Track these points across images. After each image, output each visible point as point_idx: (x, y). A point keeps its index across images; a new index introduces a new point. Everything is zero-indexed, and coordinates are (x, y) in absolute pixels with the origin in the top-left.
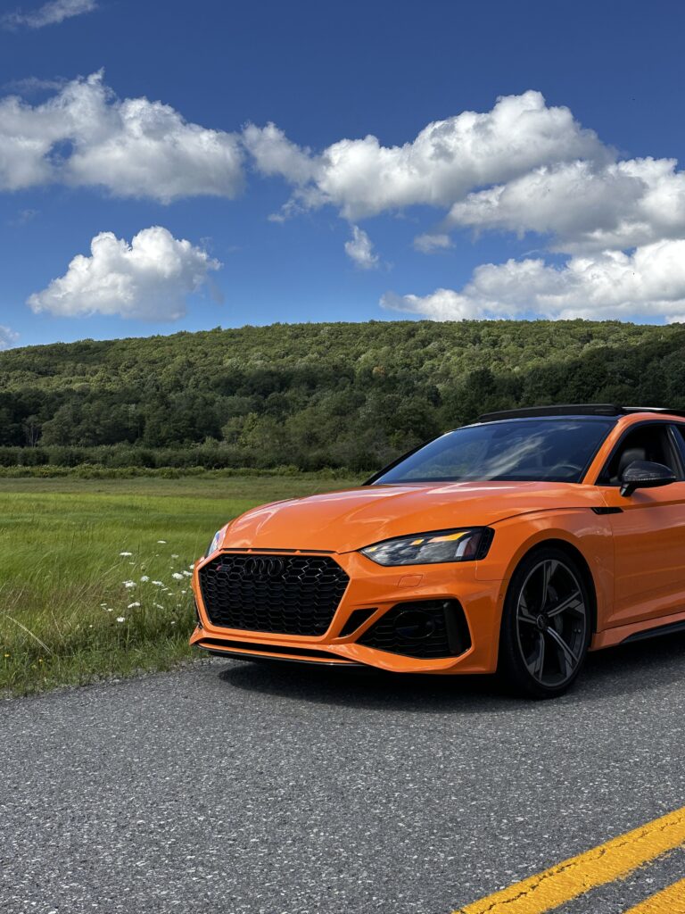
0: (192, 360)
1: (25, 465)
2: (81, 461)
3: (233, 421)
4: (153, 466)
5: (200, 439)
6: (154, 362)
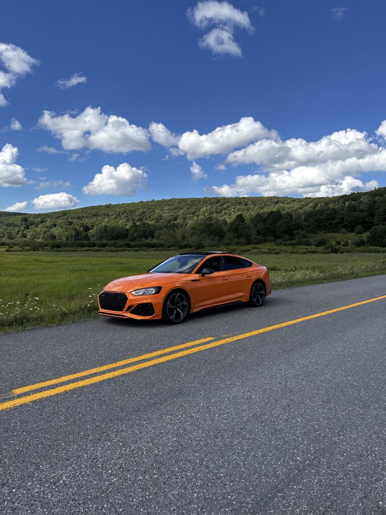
0: (145, 210)
1: (88, 247)
2: (107, 246)
3: (157, 232)
4: (130, 247)
5: (147, 238)
6: (132, 212)
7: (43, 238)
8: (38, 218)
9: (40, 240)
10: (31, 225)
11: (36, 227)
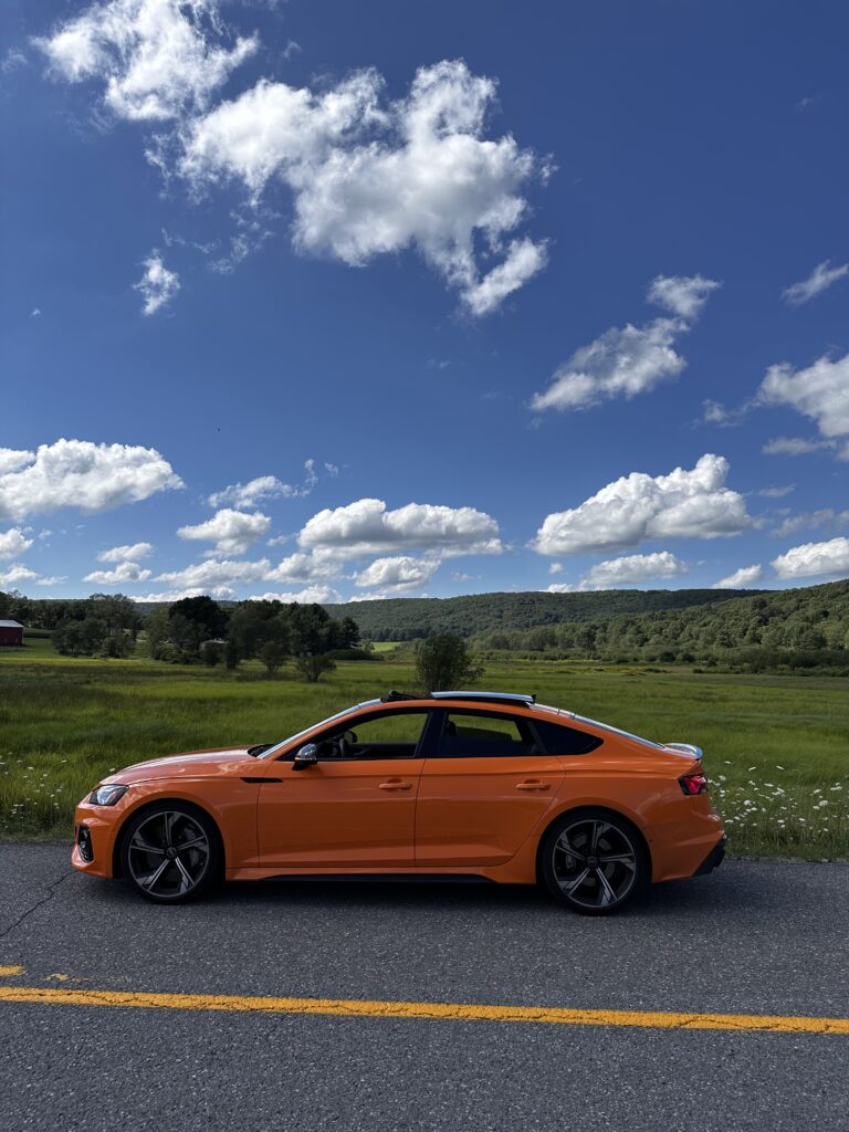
7: (797, 644)
8: (790, 599)
9: (790, 649)
10: (772, 615)
11: (785, 619)
